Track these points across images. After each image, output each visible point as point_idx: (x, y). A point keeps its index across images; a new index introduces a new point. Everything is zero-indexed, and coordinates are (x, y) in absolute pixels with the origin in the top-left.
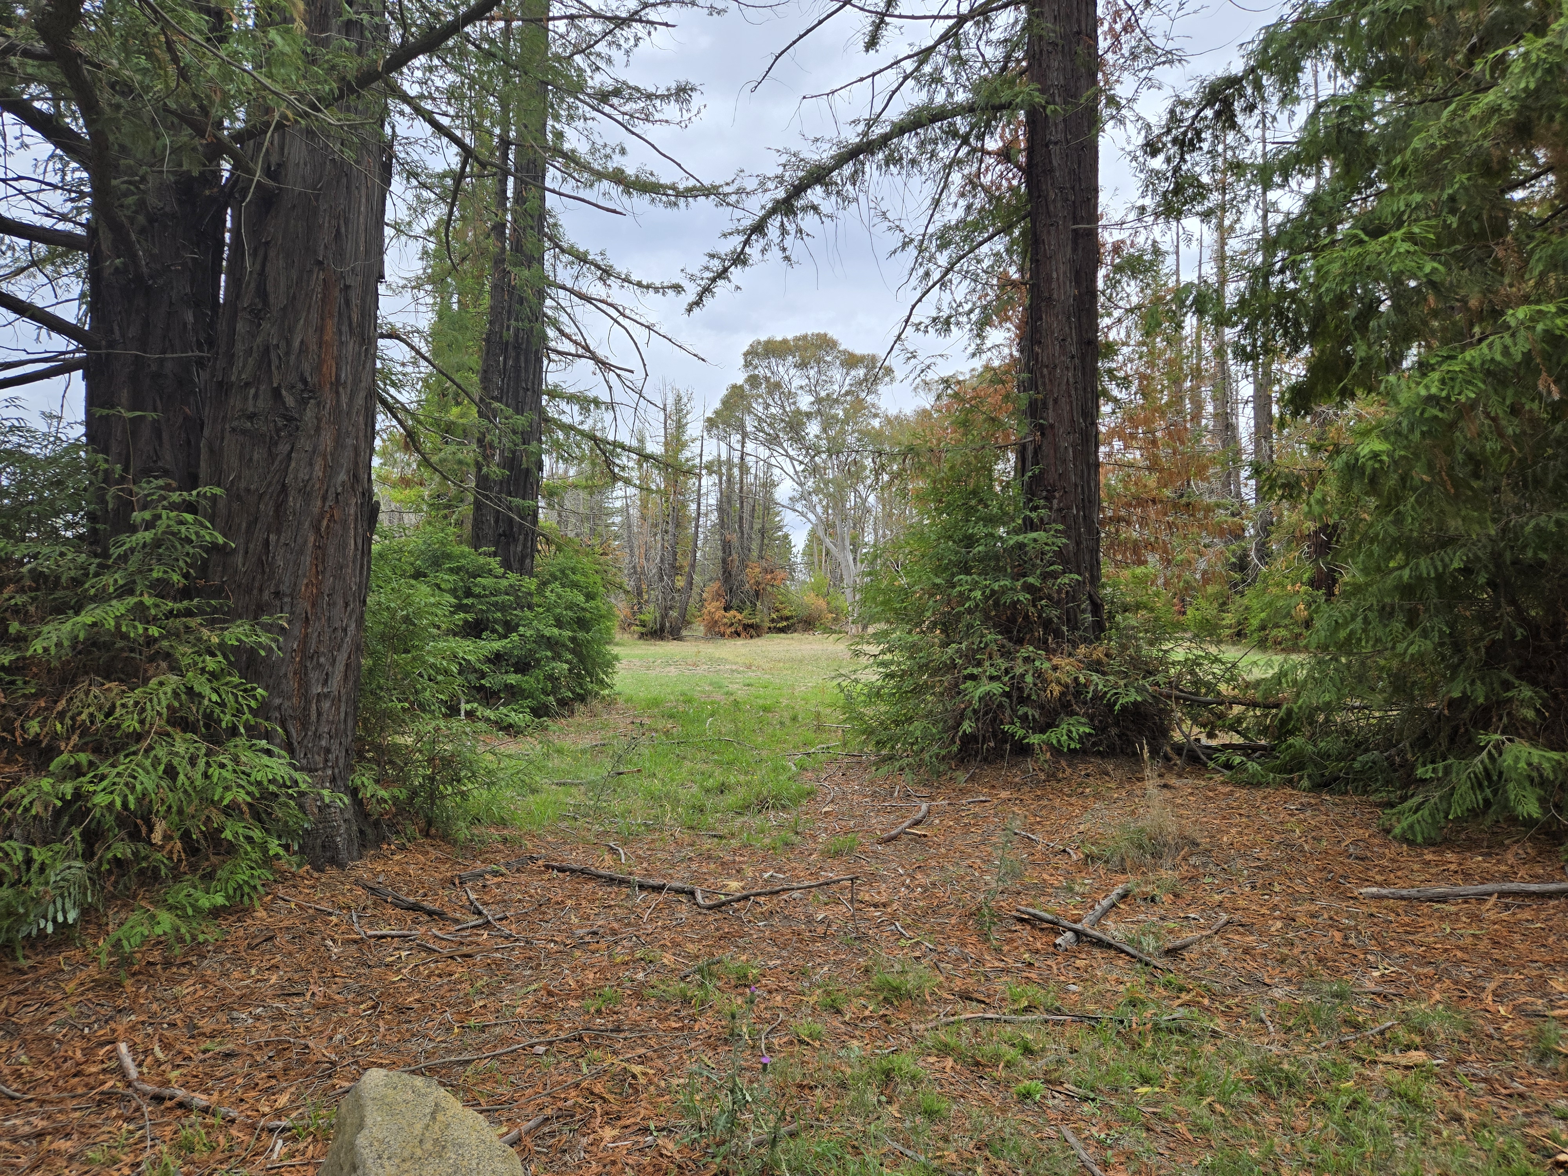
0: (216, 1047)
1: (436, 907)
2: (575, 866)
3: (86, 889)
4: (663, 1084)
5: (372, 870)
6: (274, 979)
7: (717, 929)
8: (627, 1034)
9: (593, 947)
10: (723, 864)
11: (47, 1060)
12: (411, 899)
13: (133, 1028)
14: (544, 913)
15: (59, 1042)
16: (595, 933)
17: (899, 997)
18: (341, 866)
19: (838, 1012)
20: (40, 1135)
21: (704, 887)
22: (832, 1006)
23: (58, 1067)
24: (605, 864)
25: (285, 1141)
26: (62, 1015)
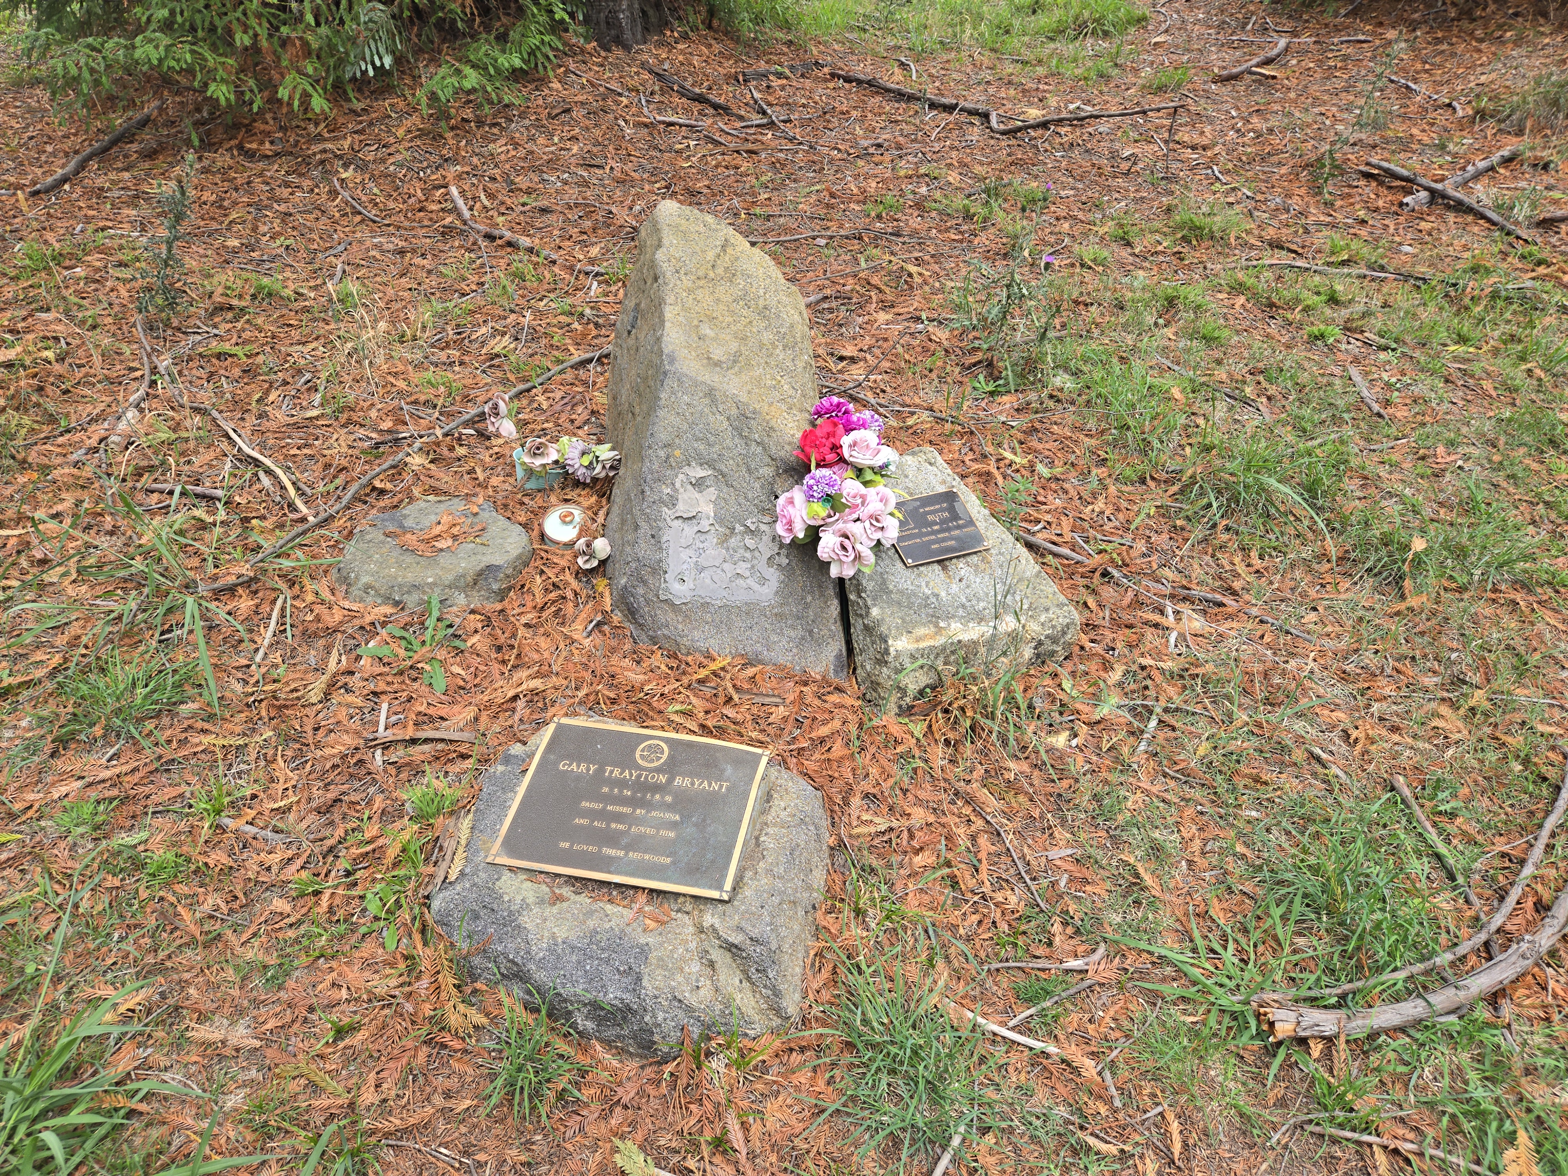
0: (533, 202)
1: (721, 101)
2: (861, 76)
3: (394, 35)
4: (937, 284)
5: (657, 57)
6: (575, 149)
7: (1009, 155)
8: (906, 239)
9: (877, 159)
10: (1024, 91)
11: (395, 194)
12: (697, 90)
13: (459, 177)
14: (829, 121)
15: (401, 180)
16: (879, 146)
17: (1200, 238)
18: (627, 48)
19: (1129, 244)
20: (402, 252)
21: (1001, 112)
22: (1123, 239)
23: (405, 202)
24: (894, 78)
25: (599, 283)
26: (399, 157)
